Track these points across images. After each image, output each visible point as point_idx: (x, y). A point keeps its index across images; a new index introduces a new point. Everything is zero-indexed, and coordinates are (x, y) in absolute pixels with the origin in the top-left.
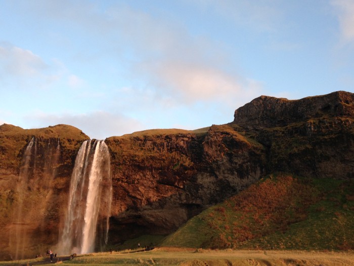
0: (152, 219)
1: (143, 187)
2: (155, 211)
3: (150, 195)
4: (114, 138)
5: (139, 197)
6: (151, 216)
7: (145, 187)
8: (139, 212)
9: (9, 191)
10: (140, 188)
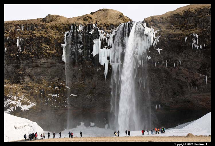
0: (201, 103)
1: (187, 69)
2: (204, 94)
3: (196, 78)
4: (152, 17)
5: (184, 80)
6: (200, 99)
7: (188, 68)
8: (186, 96)
9: (58, 79)
10: (183, 71)
